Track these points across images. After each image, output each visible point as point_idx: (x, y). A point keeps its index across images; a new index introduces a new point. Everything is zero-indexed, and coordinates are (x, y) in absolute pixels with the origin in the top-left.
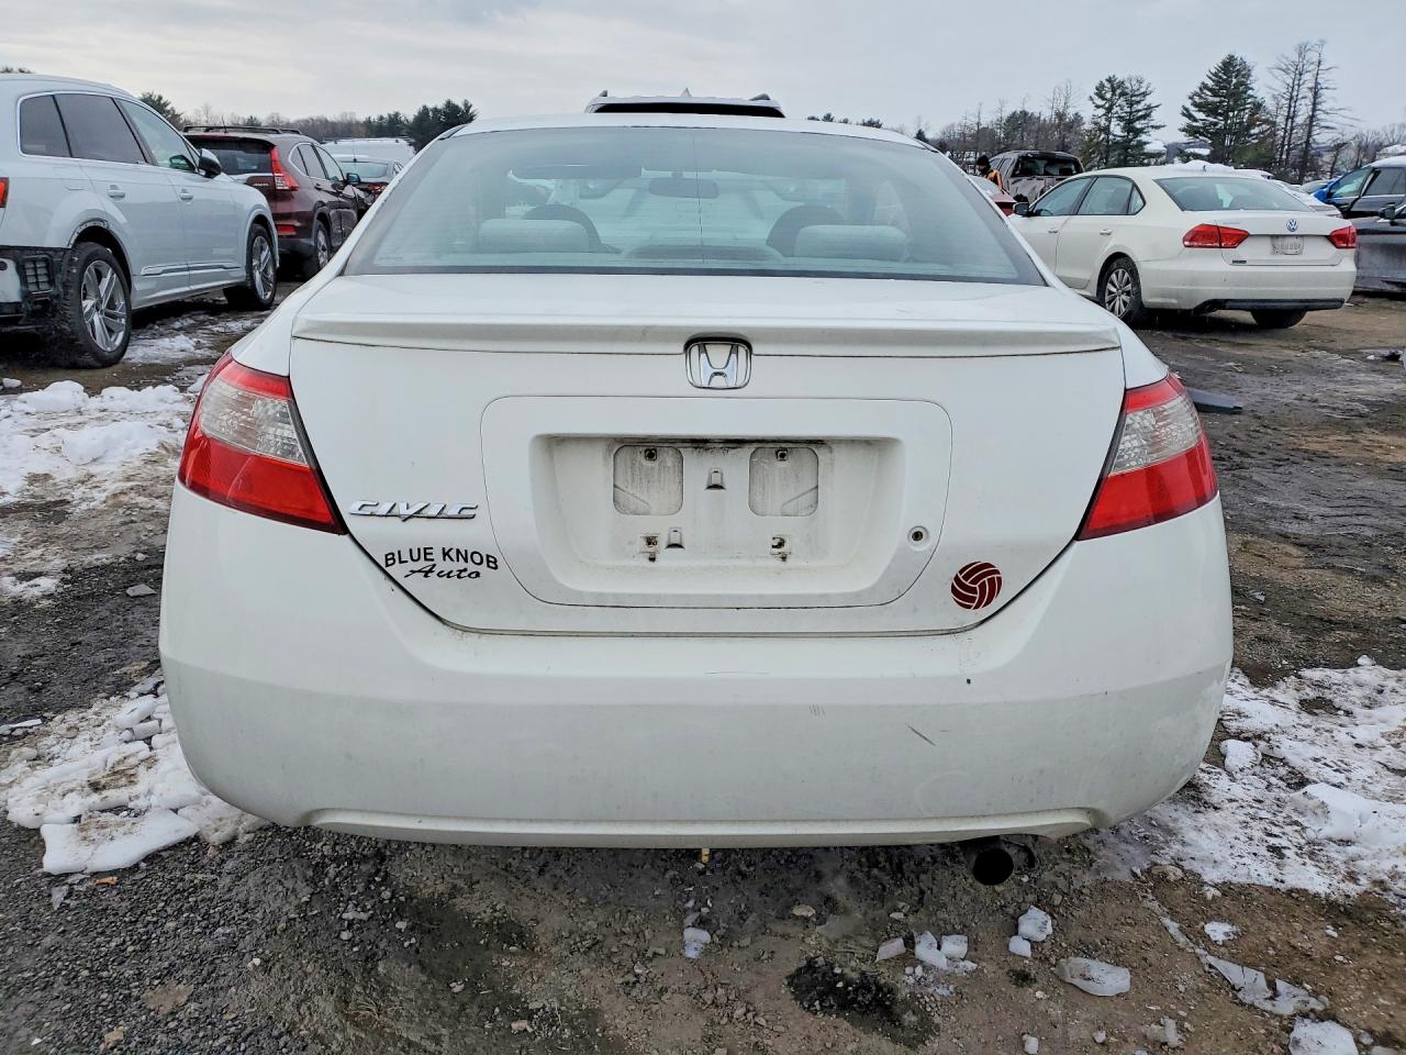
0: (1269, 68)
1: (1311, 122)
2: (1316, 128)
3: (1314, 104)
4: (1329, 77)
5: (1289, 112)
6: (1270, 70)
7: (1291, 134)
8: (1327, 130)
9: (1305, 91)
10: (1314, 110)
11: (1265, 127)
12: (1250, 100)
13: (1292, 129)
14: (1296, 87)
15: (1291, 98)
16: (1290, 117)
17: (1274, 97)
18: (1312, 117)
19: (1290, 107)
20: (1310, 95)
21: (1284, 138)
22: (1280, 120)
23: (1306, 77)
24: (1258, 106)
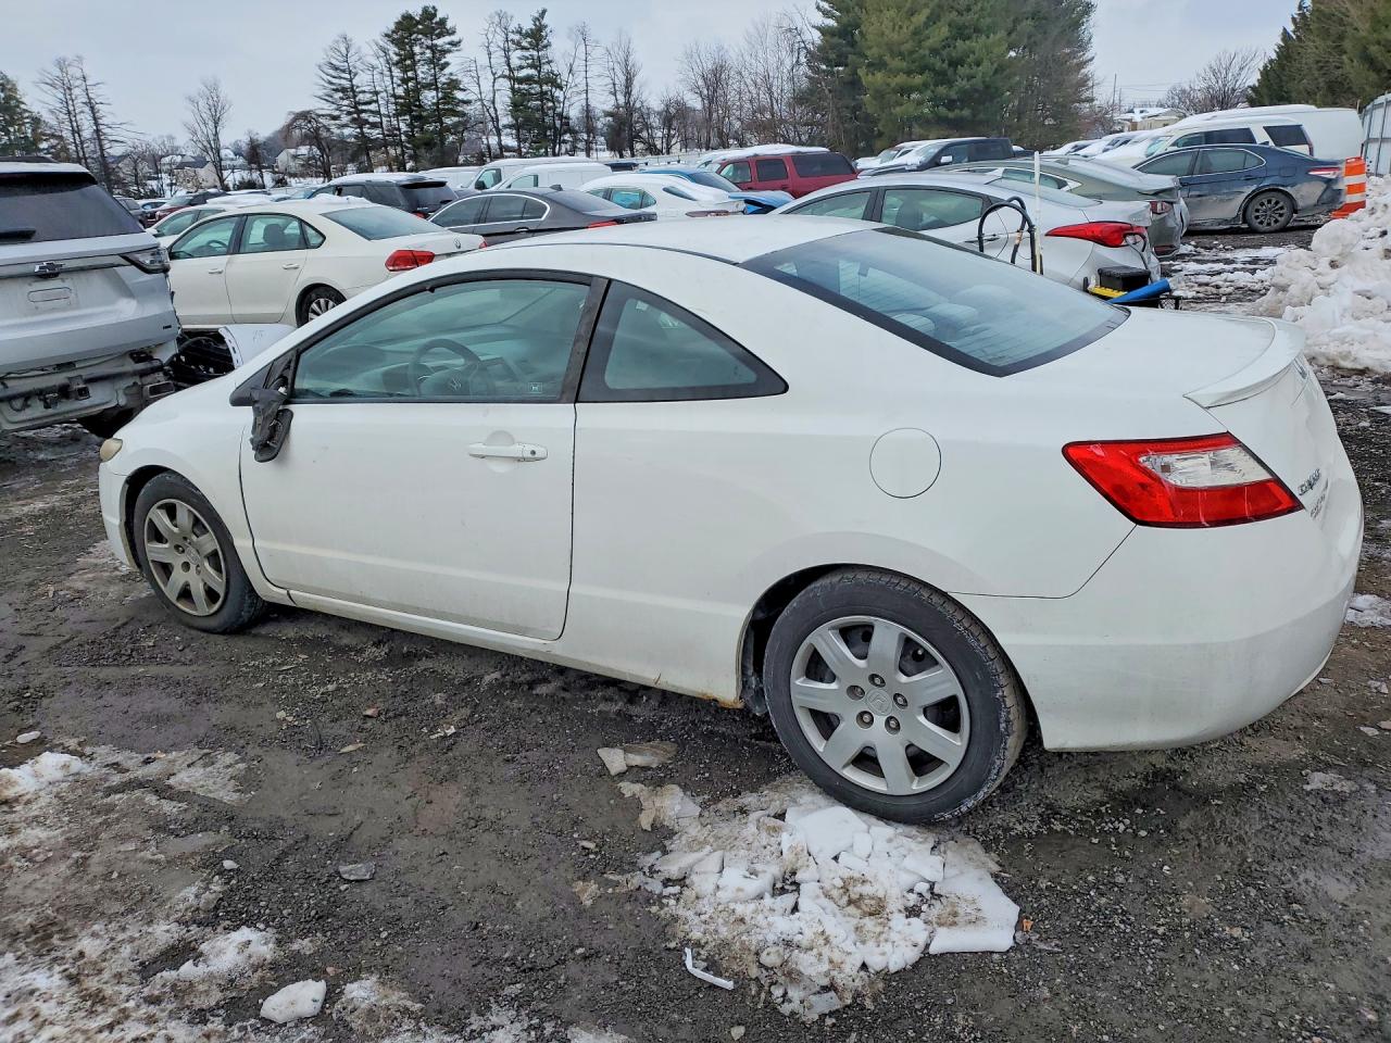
0: (34, 82)
1: (98, 136)
2: (106, 142)
3: (95, 119)
4: (100, 92)
5: (72, 126)
6: (35, 84)
7: (82, 148)
8: (116, 144)
9: (79, 104)
10: (96, 124)
11: (53, 142)
12: (27, 115)
13: (82, 143)
14: (70, 102)
15: (69, 113)
16: (76, 131)
17: (52, 112)
18: (97, 131)
19: (71, 121)
20: (87, 109)
21: (77, 152)
22: (67, 134)
23: (76, 92)
24: (36, 121)
